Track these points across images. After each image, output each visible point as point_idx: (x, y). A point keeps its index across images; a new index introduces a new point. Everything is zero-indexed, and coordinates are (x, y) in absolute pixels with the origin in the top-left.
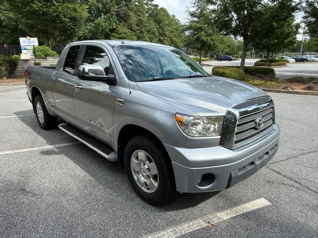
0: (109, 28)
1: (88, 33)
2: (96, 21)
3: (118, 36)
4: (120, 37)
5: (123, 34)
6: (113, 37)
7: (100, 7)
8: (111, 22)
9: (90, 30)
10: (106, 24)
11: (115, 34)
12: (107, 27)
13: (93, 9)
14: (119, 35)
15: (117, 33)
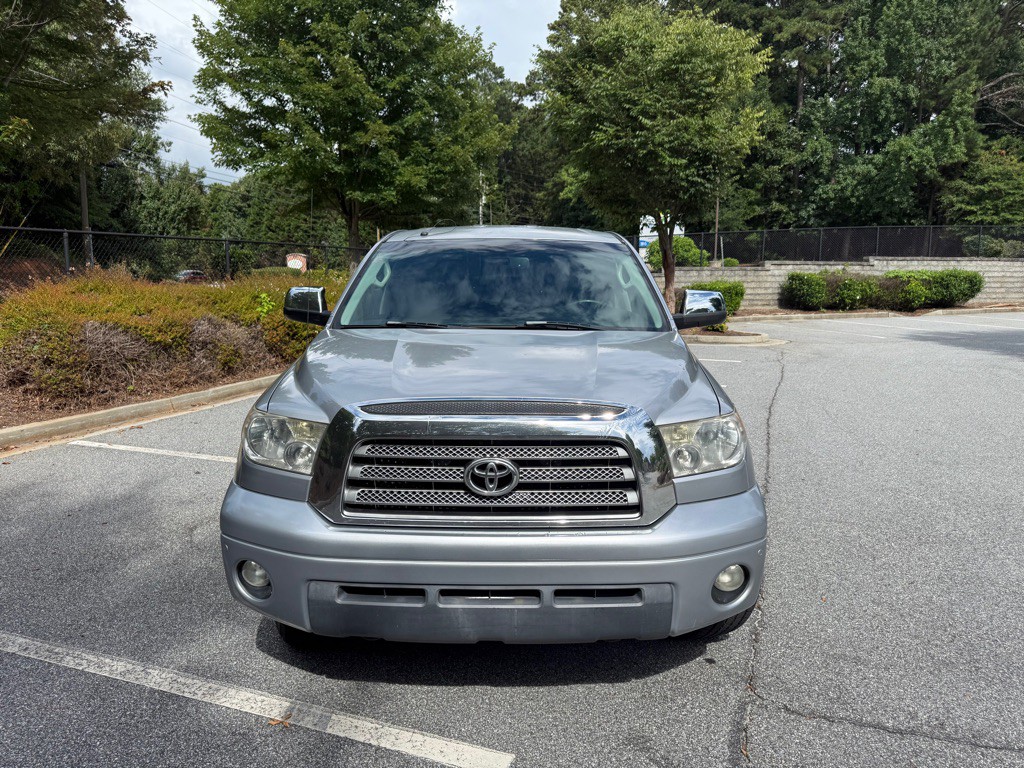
0: (934, 164)
1: (856, 186)
2: (891, 147)
3: (971, 188)
4: (981, 191)
5: (995, 180)
6: (952, 194)
7: (913, 96)
8: (946, 141)
9: (864, 176)
10: (924, 151)
11: (959, 182)
12: (929, 161)
13: (883, 107)
14: (978, 187)
15: (970, 180)
